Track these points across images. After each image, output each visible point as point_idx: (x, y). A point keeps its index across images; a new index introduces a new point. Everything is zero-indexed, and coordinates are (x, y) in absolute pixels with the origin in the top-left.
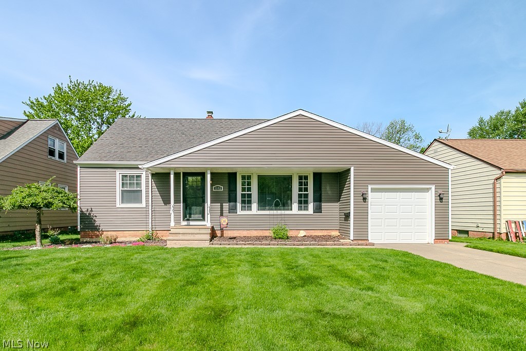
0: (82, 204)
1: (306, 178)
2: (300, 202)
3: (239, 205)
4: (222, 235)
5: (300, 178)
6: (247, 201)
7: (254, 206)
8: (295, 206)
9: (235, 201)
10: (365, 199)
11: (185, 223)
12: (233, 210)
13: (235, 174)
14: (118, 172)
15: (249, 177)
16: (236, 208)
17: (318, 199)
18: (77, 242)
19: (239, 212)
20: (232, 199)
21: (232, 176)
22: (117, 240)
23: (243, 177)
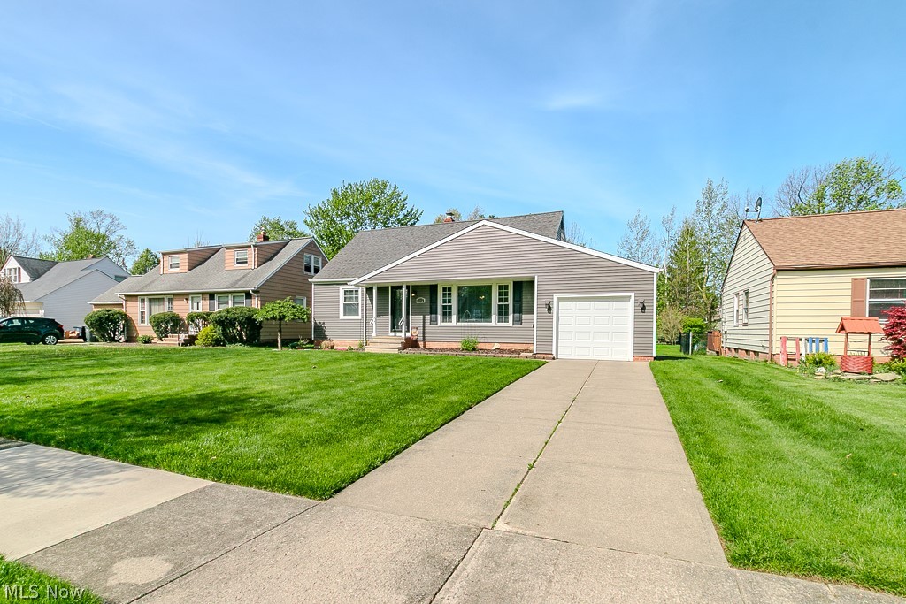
0: (318, 316)
1: (506, 287)
2: (500, 314)
3: (440, 317)
4: (424, 346)
5: (500, 287)
6: (447, 312)
7: (454, 317)
8: (494, 317)
9: (436, 313)
10: (550, 309)
11: (393, 334)
12: (434, 322)
13: (436, 286)
14: (341, 287)
15: (450, 289)
16: (436, 321)
17: (518, 310)
18: (312, 348)
19: (440, 323)
20: (433, 311)
21: (433, 289)
22: (335, 348)
23: (444, 289)
